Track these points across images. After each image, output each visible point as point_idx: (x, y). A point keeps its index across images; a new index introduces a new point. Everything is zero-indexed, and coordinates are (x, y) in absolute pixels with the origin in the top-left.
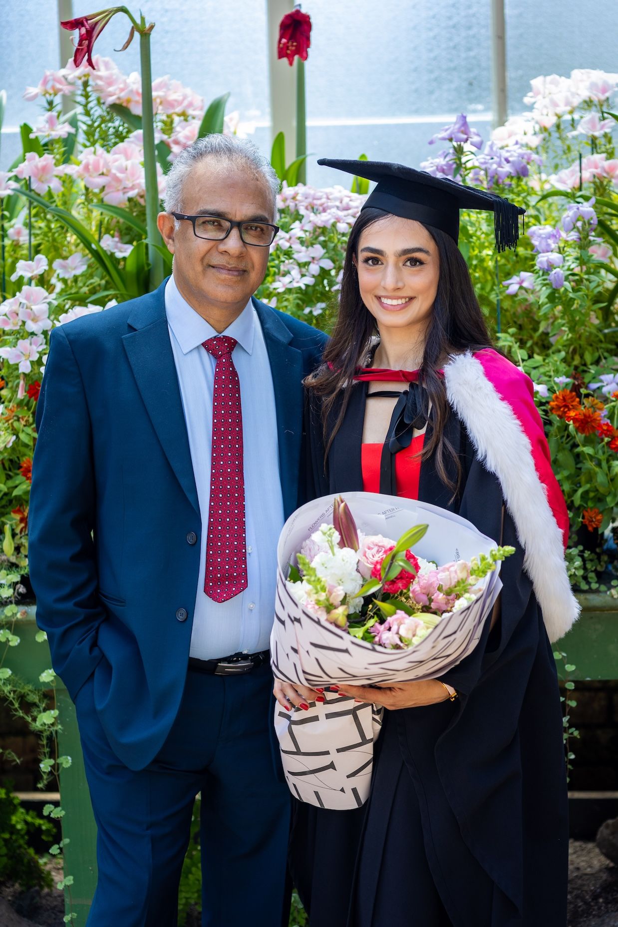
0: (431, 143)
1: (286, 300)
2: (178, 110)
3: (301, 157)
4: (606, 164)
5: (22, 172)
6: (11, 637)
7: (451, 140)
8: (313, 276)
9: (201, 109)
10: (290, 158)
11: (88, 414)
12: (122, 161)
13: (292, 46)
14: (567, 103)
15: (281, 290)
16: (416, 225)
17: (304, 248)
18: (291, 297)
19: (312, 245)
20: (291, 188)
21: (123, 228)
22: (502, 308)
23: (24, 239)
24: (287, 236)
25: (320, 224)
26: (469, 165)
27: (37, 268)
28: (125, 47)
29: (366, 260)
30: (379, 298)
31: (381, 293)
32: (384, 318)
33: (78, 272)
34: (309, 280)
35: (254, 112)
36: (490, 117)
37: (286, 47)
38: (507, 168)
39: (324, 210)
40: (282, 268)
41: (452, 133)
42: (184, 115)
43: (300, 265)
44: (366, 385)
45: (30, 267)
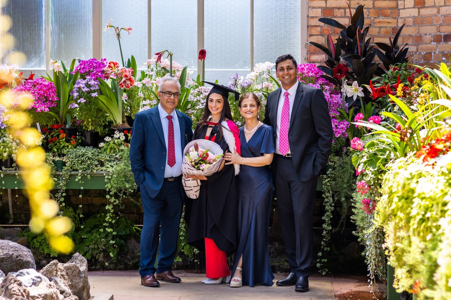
0: (230, 79)
2: (177, 69)
3: (203, 80)
4: (268, 84)
5: (143, 82)
9: (182, 69)
10: (201, 80)
11: (144, 130)
13: (201, 56)
15: (198, 109)
16: (220, 95)
18: (200, 110)
20: (200, 87)
23: (142, 96)
24: (199, 97)
26: (238, 84)
27: (147, 102)
28: (167, 58)
29: (210, 101)
30: (212, 108)
31: (212, 107)
32: (212, 112)
33: (155, 103)
34: (203, 107)
35: (194, 67)
36: (250, 70)
38: (246, 84)
41: (234, 77)
42: (178, 70)
43: (202, 103)
44: (208, 125)
45: (145, 102)
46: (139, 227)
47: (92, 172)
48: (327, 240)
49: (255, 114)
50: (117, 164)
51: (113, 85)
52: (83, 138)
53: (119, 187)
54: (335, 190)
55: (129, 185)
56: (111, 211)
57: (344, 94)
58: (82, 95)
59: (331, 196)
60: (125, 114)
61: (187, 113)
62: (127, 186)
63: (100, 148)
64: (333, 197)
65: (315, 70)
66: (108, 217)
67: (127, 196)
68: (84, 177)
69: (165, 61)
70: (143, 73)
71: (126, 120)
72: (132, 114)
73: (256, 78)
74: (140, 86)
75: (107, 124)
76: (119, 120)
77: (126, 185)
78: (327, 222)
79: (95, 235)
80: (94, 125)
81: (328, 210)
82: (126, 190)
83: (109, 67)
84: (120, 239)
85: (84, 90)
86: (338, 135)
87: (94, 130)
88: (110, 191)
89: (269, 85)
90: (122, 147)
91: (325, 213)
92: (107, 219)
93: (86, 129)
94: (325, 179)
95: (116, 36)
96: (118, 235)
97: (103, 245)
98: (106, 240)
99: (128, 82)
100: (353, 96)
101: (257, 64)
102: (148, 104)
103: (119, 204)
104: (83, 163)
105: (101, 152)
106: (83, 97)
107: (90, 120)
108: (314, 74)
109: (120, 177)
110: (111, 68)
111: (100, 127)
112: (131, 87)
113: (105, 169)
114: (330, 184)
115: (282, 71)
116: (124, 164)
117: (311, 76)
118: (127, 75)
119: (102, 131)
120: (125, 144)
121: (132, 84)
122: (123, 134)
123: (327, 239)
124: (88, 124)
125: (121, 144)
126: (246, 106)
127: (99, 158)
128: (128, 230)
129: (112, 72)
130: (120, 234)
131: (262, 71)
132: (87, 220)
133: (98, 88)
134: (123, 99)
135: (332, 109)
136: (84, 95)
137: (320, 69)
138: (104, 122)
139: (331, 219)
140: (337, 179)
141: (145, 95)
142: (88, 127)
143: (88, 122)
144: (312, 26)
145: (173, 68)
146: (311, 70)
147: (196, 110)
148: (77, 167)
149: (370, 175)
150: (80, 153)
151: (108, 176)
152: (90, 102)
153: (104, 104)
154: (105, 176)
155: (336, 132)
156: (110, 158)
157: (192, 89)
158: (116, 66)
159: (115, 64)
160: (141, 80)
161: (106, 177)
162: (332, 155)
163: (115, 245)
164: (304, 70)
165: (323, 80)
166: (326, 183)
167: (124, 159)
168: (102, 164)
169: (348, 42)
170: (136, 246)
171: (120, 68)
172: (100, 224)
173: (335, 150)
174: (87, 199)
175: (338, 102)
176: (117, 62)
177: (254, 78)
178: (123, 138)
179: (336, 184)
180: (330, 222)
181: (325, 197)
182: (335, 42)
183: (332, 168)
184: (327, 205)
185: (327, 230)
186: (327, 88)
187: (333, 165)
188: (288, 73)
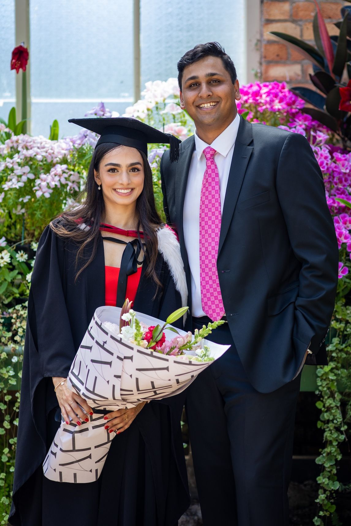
1: (10, 194)
3: (24, 120)
4: (177, 129)
7: (96, 114)
8: (24, 182)
10: (19, 120)
13: (18, 63)
14: (162, 96)
15: (6, 189)
17: (20, 168)
18: (12, 193)
19: (24, 166)
20: (15, 137)
24: (11, 161)
30: (115, 190)
34: (21, 184)
35: (7, 94)
36: (132, 100)
37: (15, 64)
39: (31, 148)
40: (9, 177)
41: (96, 111)
43: (18, 176)
48: (328, 514)
54: (348, 391)
59: (337, 407)
64: (343, 407)
65: (285, 96)
73: (148, 115)
78: (328, 470)
81: (331, 442)
89: (180, 131)
108: (285, 106)
114: (334, 378)
115: (194, 89)
117: (279, 110)
123: (327, 511)
131: (162, 99)
135: (338, 189)
137: (296, 96)
139: (337, 463)
146: (276, 96)
162: (340, 303)
164: (261, 96)
165: (305, 119)
166: (326, 374)
180: (334, 471)
181: (323, 409)
182: (334, 31)
183: (341, 336)
184: (327, 430)
185: (327, 490)
186: (320, 139)
187: (342, 329)
188: (211, 94)
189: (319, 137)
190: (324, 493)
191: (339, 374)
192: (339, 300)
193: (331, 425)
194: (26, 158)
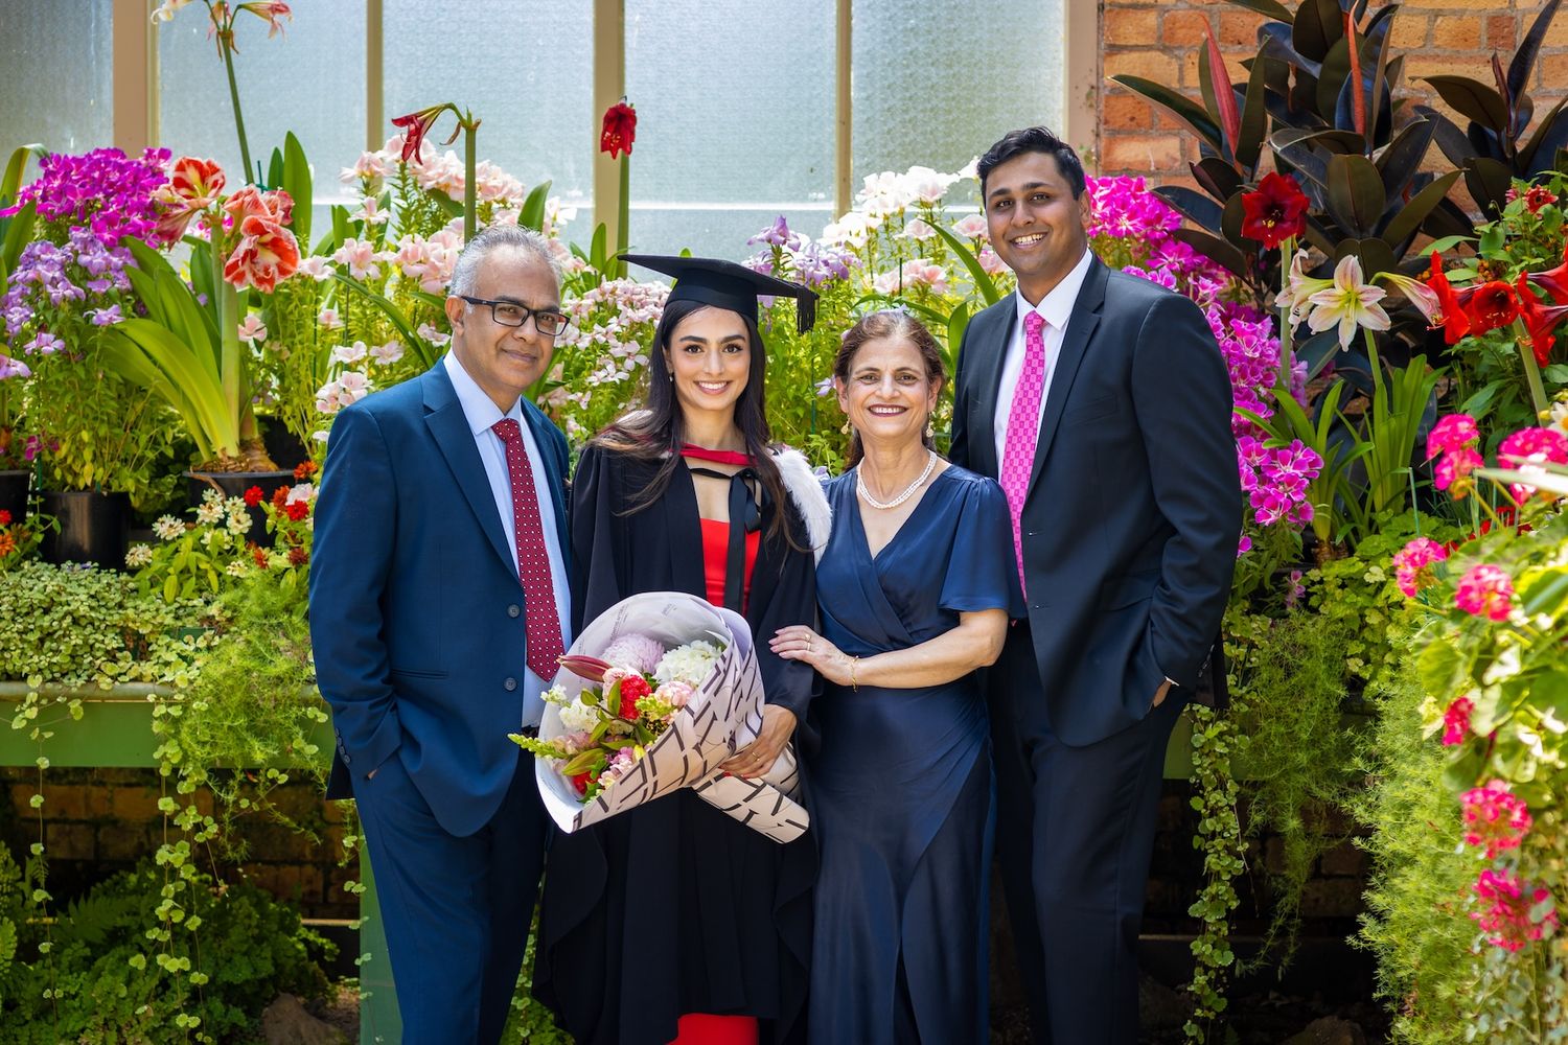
0: (750, 243)
1: (601, 394)
2: (498, 197)
4: (926, 270)
5: (340, 258)
6: (319, 714)
7: (769, 241)
8: (629, 371)
9: (522, 196)
10: (612, 249)
12: (441, 250)
13: (616, 139)
14: (896, 204)
15: (596, 384)
17: (620, 344)
18: (606, 392)
19: (629, 340)
20: (609, 283)
21: (439, 317)
22: (817, 411)
23: (337, 323)
24: (604, 331)
25: (637, 320)
26: (787, 266)
27: (356, 354)
28: (451, 141)
29: (687, 349)
30: (698, 384)
33: (395, 359)
34: (623, 375)
36: (832, 206)
37: (610, 140)
38: (824, 271)
39: (642, 306)
40: (598, 363)
41: (771, 234)
42: (503, 200)
43: (616, 361)
45: (348, 352)
46: (324, 931)
47: (91, 687)
48: (1211, 1015)
49: (916, 417)
50: (209, 648)
51: (198, 268)
52: (55, 523)
53: (221, 758)
54: (1251, 777)
55: (269, 751)
56: (182, 875)
57: (1292, 319)
58: (49, 316)
59: (1231, 808)
60: (257, 410)
61: (546, 405)
62: (259, 757)
63: (133, 572)
64: (1242, 809)
65: (1142, 205)
66: (168, 904)
67: (260, 803)
68: (51, 710)
69: (442, 162)
70: (340, 213)
71: (256, 435)
72: (288, 409)
73: (870, 242)
74: (326, 273)
75: (170, 453)
76: (223, 438)
77: (251, 748)
78: (1212, 928)
79: (108, 986)
80: (107, 457)
81: (1218, 873)
82: (255, 771)
83: (180, 183)
84: (226, 1002)
85: (57, 293)
86: (1269, 516)
87: (108, 486)
88: (177, 775)
89: (933, 274)
90: (237, 568)
91: (1204, 887)
92: (161, 911)
93: (70, 479)
94: (1206, 724)
95: (213, 45)
96: (219, 982)
97: (147, 1033)
98: (157, 1010)
99: (269, 258)
100: (1336, 327)
101: (874, 175)
102: (358, 363)
103: (223, 840)
104: (47, 644)
105: (136, 590)
106: (54, 328)
107: (85, 436)
108: (1140, 225)
109: (224, 709)
110: (184, 191)
111: (135, 469)
112: (279, 281)
113: (156, 670)
114: (1226, 750)
115: (1004, 212)
116: (242, 646)
117: (1128, 232)
118: (264, 222)
119: (146, 490)
120: (251, 553)
121: (288, 266)
122: (240, 503)
123: (1210, 1009)
124: (78, 454)
125: (233, 551)
126: (873, 376)
127: (127, 619)
128: (268, 953)
129: (194, 210)
130: (226, 976)
131: (897, 210)
132: (76, 903)
133: (128, 285)
134: (243, 337)
136: (55, 318)
137: (1165, 203)
138: (154, 442)
139: (1230, 916)
140: (1263, 723)
141: (347, 320)
142: (76, 468)
143: (79, 446)
144: (1122, 6)
145: (479, 195)
146: (1124, 205)
147: (589, 393)
148: (18, 664)
149: (1538, 751)
150: (37, 596)
151: (170, 705)
152: (84, 352)
153: (155, 363)
154: (152, 706)
155: (1260, 499)
156: (177, 618)
157: (569, 292)
158: (211, 180)
159: (206, 171)
160: (330, 251)
161: (160, 710)
162: (1237, 610)
163: (199, 1036)
165: (1180, 253)
166: (1210, 742)
167: (243, 624)
168: (139, 648)
169: (1301, 74)
170: (303, 1030)
171: (228, 192)
172: (135, 927)
173: (1253, 587)
174: (87, 797)
175: (1262, 354)
176: (216, 163)
177: (859, 243)
178: (240, 523)
179: (1256, 750)
180: (1225, 931)
181: (1203, 811)
182: (1241, 76)
183: (1238, 673)
184: (1212, 851)
185: (1211, 968)
186: (1206, 292)
187: (1242, 659)
188: (1031, 219)
189: (1204, 288)
190: (1206, 973)
191: (1235, 745)
192: (1237, 604)
193: (1219, 843)
194: (633, 323)
